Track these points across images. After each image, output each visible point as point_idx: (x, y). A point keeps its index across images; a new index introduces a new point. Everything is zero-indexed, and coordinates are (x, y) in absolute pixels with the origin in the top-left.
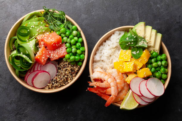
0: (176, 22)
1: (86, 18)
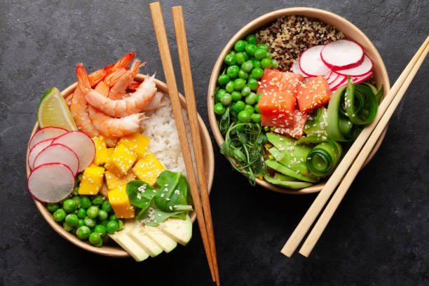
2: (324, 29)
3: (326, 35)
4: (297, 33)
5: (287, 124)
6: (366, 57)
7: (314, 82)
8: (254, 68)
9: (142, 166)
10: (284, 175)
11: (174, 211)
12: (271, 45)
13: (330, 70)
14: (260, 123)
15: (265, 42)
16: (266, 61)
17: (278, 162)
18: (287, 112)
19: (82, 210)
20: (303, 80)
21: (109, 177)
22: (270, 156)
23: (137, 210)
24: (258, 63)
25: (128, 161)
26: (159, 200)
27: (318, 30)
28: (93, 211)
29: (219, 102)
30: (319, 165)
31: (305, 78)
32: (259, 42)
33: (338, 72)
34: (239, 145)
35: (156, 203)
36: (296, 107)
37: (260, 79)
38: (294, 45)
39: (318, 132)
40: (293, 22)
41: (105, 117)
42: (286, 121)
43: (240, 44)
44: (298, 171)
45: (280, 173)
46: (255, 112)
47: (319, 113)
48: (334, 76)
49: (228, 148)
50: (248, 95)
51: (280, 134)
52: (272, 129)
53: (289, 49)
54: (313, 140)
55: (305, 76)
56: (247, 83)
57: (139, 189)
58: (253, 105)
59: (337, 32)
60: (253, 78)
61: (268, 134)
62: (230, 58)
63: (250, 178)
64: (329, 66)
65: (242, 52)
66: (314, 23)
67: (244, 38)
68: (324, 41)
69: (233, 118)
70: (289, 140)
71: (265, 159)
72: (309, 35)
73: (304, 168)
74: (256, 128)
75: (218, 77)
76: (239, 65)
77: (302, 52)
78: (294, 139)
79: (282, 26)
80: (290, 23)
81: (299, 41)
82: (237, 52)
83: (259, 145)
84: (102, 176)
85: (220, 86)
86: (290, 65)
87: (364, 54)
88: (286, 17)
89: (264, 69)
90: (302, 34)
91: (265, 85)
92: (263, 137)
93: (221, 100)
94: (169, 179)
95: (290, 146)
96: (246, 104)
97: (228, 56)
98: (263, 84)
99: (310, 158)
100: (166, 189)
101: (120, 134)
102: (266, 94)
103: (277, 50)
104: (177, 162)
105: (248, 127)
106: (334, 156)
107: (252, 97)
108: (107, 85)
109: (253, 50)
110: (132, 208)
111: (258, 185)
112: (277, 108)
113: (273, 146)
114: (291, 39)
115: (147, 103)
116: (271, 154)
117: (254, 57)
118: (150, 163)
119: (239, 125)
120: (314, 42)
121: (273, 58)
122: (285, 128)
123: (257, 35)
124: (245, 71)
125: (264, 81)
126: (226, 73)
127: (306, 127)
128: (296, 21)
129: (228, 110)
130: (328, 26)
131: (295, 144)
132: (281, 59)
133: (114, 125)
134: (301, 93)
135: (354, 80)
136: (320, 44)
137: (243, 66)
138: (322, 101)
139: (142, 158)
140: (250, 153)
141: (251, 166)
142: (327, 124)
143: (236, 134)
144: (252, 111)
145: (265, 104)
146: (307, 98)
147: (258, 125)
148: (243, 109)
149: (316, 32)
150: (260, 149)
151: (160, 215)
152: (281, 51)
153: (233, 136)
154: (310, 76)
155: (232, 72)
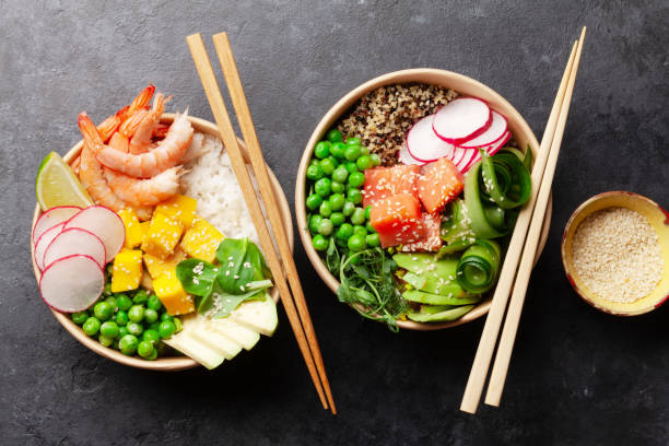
0: (595, 115)
1: (315, 83)
2: (427, 93)
3: (431, 100)
4: (393, 110)
5: (417, 236)
6: (494, 113)
7: (435, 169)
8: (349, 174)
9: (193, 239)
10: (433, 305)
11: (247, 291)
12: (362, 136)
13: (451, 146)
14: (380, 246)
15: (353, 135)
16: (363, 161)
17: (420, 291)
18: (412, 220)
19: (121, 314)
20: (419, 170)
21: (150, 261)
22: (407, 286)
23: (197, 299)
24: (353, 165)
25: (171, 235)
26: (224, 281)
27: (420, 97)
28: (136, 312)
29: (317, 233)
30: (476, 278)
31: (421, 166)
32: (345, 136)
33: (464, 145)
34: (360, 283)
35: (221, 285)
36: (422, 209)
37: (362, 187)
38: (395, 127)
39: (462, 234)
40: (383, 96)
41: (129, 181)
42: (414, 233)
43: (321, 147)
44: (450, 295)
45: (427, 305)
46: (370, 233)
47: (455, 209)
48: (460, 152)
49: (348, 293)
50: (352, 213)
51: (411, 252)
52: (398, 249)
53: (389, 134)
54: (457, 247)
55: (420, 164)
56: (346, 196)
57: (194, 271)
58: (364, 224)
59: (446, 91)
60: (352, 187)
61: (395, 257)
62: (313, 171)
63: (389, 322)
64: (449, 141)
65: (327, 157)
66: (412, 88)
67: (324, 137)
68: (431, 109)
69: (342, 249)
70: (425, 256)
71: (402, 291)
72: (410, 106)
73: (457, 288)
74: (377, 254)
75: (306, 200)
76: (329, 177)
77: (407, 132)
78: (432, 253)
79: (370, 105)
80: (379, 98)
81: (399, 120)
82: (320, 160)
83: (388, 275)
84: (140, 261)
85: (312, 211)
86: (397, 155)
87: (491, 110)
88: (372, 93)
89: (363, 172)
90: (400, 109)
91: (372, 193)
92: (389, 263)
93: (320, 231)
94: (232, 249)
95: (429, 264)
96: (353, 225)
97: (310, 169)
98: (368, 192)
99: (460, 273)
100: (231, 264)
101: (155, 199)
102: (376, 205)
103: (373, 140)
104: (239, 226)
105: (367, 256)
106: (492, 260)
107: (359, 214)
108: (124, 136)
109: (341, 151)
110: (188, 298)
111: (403, 330)
112: (397, 220)
113: (406, 271)
114: (388, 119)
115: (184, 151)
116: (407, 283)
117: (345, 158)
118: (203, 233)
119: (352, 257)
120: (419, 115)
121: (371, 152)
122: (416, 242)
123: (340, 128)
124: (339, 182)
125: (369, 187)
126: (314, 192)
127: (443, 233)
128: (387, 94)
129: (332, 240)
130: (432, 87)
131: (435, 259)
132: (382, 150)
133: (144, 189)
134: (423, 189)
135: (489, 150)
136: (427, 114)
137: (334, 176)
138: (453, 192)
139: (190, 227)
140: (378, 289)
141: (386, 307)
142: (470, 222)
143: (352, 269)
144: (364, 232)
145: (379, 220)
146: (433, 193)
147: (378, 249)
148: (352, 234)
149: (418, 100)
150: (390, 280)
151: (228, 301)
152: (379, 140)
153: (349, 273)
154: (428, 162)
155: (322, 190)
